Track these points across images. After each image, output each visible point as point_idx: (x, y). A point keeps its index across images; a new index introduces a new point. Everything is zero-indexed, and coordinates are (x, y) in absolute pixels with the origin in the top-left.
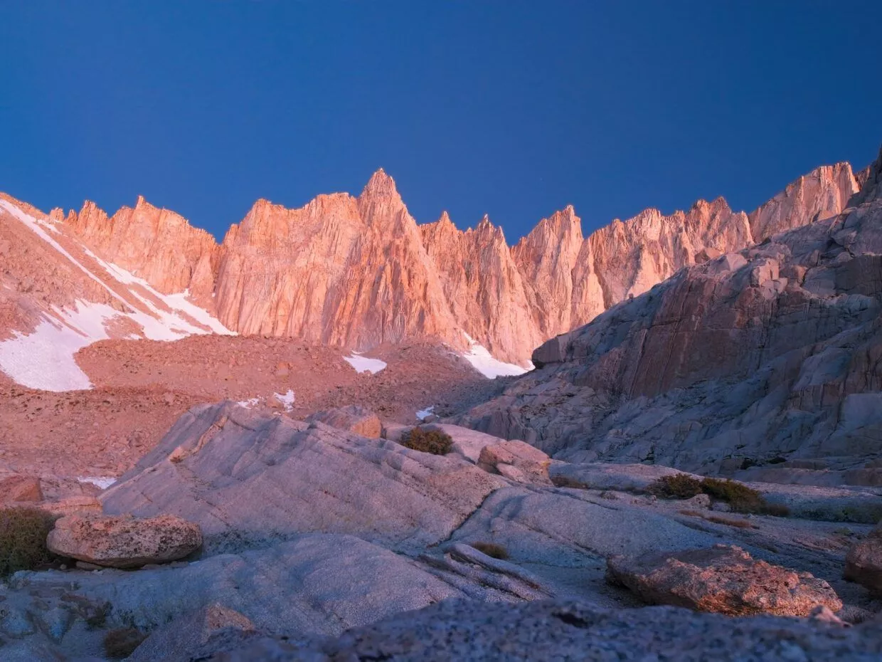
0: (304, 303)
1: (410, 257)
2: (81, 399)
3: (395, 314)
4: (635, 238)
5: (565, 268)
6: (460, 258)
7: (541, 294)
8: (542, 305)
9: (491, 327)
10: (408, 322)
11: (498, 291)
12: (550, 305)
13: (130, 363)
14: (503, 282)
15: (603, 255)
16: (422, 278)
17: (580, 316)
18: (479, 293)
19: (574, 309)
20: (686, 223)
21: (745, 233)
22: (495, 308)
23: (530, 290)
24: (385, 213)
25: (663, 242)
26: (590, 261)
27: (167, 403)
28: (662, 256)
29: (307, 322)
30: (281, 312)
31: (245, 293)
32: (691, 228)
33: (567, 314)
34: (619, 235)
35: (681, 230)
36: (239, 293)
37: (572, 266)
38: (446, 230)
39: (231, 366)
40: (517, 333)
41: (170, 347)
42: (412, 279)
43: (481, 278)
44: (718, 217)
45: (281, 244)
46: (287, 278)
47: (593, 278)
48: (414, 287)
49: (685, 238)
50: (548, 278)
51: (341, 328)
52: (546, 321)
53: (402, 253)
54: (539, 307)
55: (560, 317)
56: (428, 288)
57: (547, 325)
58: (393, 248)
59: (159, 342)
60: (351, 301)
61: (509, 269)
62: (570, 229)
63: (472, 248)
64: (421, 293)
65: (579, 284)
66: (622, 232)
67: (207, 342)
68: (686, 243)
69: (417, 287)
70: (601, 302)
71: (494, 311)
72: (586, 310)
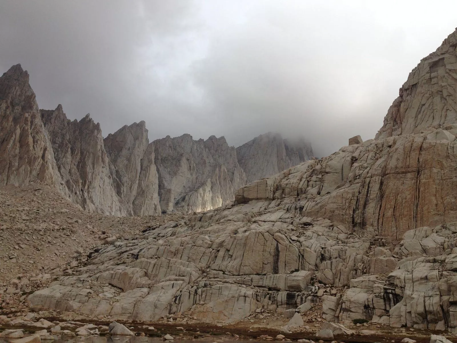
1: (35, 128)
3: (20, 165)
4: (178, 149)
5: (137, 157)
6: (68, 137)
7: (119, 171)
8: (120, 179)
9: (86, 187)
11: (93, 164)
12: (125, 179)
14: (98, 159)
15: (159, 155)
16: (43, 144)
17: (144, 189)
18: (79, 163)
19: (140, 185)
20: (205, 146)
22: (90, 174)
23: (113, 167)
24: (18, 93)
26: (153, 156)
28: (192, 162)
33: (135, 186)
34: (170, 145)
37: (141, 157)
38: (59, 117)
40: (103, 193)
42: (36, 143)
43: (82, 153)
47: (153, 168)
48: (36, 149)
49: (204, 154)
50: (126, 162)
52: (122, 189)
53: (29, 123)
54: (118, 179)
55: (131, 188)
56: (46, 152)
57: (122, 191)
58: (22, 119)
61: (102, 153)
63: (77, 132)
64: (41, 154)
65: (144, 169)
68: (205, 157)
69: (39, 149)
70: (157, 182)
71: (90, 176)
72: (147, 186)
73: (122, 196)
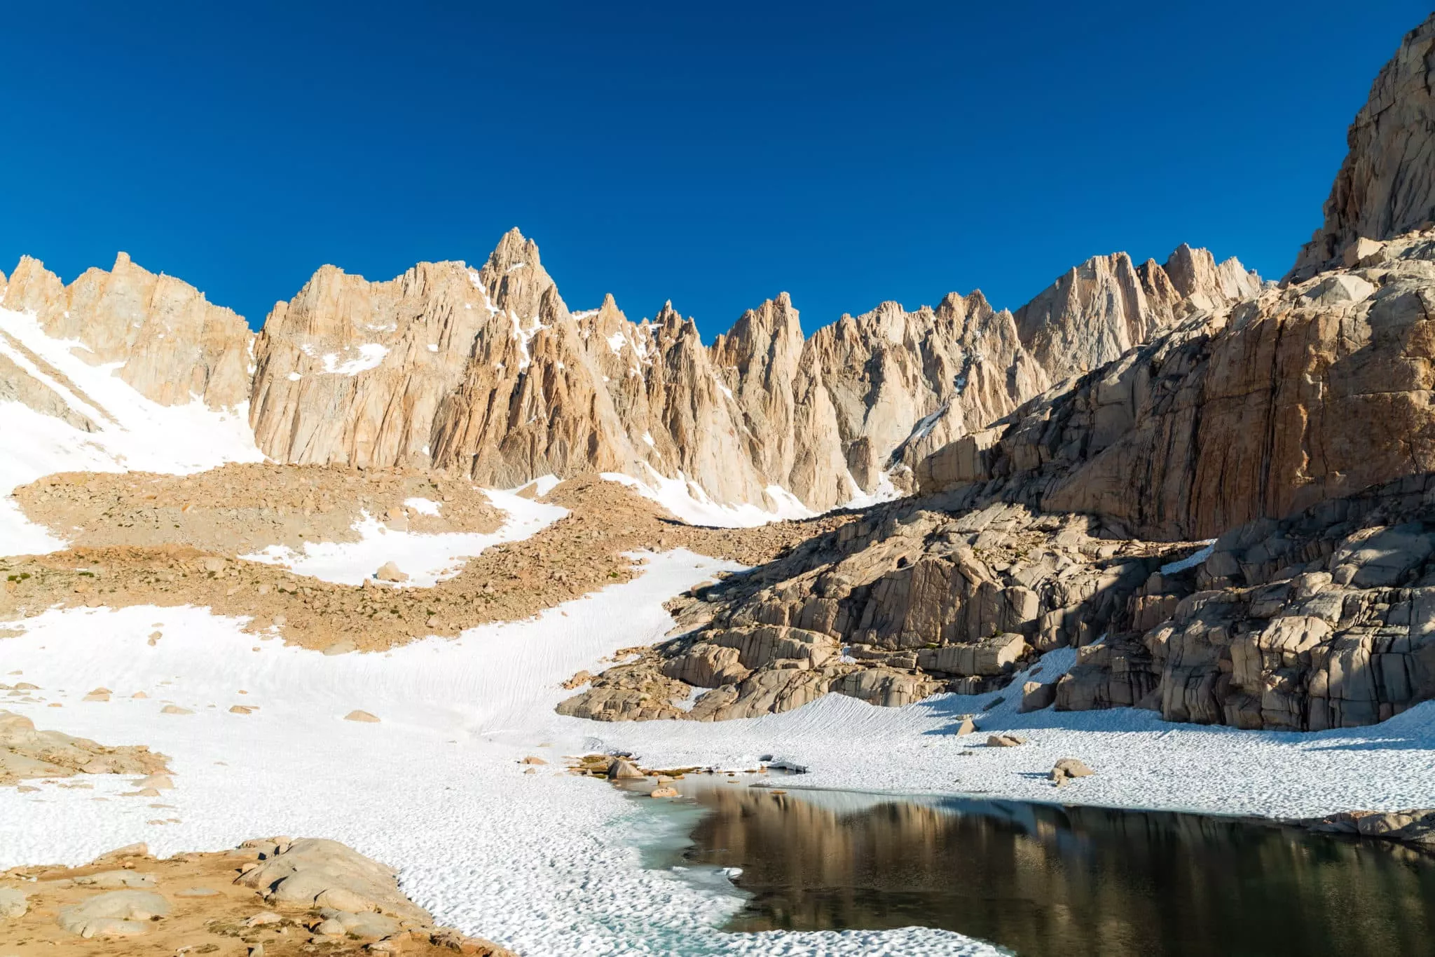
0: (399, 423)
1: (567, 355)
2: (31, 570)
3: (551, 438)
4: (873, 341)
5: (783, 378)
7: (750, 414)
8: (753, 431)
9: (687, 461)
10: (572, 449)
11: (694, 410)
12: (763, 431)
13: (114, 511)
14: (701, 396)
15: (831, 363)
16: (587, 387)
17: (808, 445)
18: (665, 411)
19: (798, 436)
20: (936, 322)
21: (1012, 338)
22: (691, 432)
23: (736, 409)
24: (524, 292)
25: (909, 345)
26: (816, 369)
27: (212, 574)
28: (910, 365)
29: (404, 452)
30: (361, 436)
31: (301, 406)
32: (942, 329)
33: (789, 442)
34: (852, 335)
35: (930, 332)
36: (292, 407)
37: (792, 376)
38: (612, 320)
39: (307, 513)
40: (723, 468)
41: (188, 484)
42: (572, 388)
43: (668, 389)
44: (976, 315)
45: (359, 333)
46: (371, 384)
47: (821, 393)
48: (575, 400)
49: (937, 342)
50: (761, 391)
51: (462, 461)
52: (761, 452)
53: (554, 350)
54: (749, 432)
55: (779, 447)
56: (596, 401)
57: (762, 458)
58: (542, 343)
59: (167, 476)
60: (477, 419)
61: (708, 379)
62: (786, 326)
63: (653, 346)
64: (586, 408)
65: (804, 400)
66: (855, 331)
67: (257, 474)
68: (939, 349)
69: (581, 399)
70: (834, 425)
71: (690, 437)
72: (815, 438)
73: (765, 468)
